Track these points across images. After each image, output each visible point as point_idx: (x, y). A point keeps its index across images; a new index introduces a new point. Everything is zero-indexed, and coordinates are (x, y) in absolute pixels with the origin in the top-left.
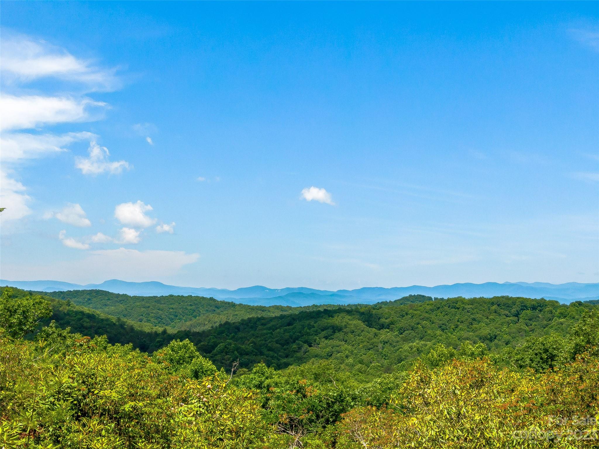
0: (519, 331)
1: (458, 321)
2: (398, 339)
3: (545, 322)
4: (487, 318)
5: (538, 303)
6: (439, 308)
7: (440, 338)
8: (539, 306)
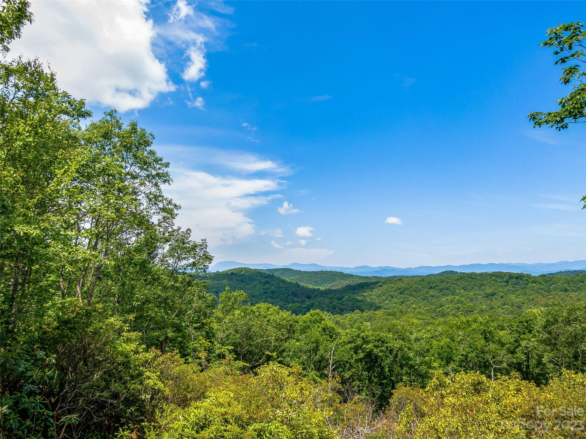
0: (509, 290)
1: (473, 285)
2: (440, 294)
3: (524, 286)
4: (490, 284)
5: (519, 275)
6: (462, 278)
7: (463, 294)
8: (519, 277)
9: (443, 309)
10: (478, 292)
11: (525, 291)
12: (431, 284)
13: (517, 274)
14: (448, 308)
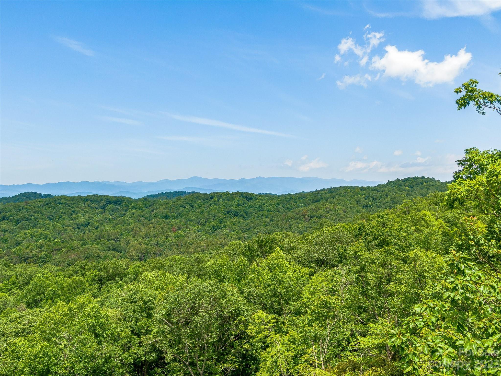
0: (105, 219)
1: (62, 213)
2: (16, 227)
3: (123, 213)
4: (83, 210)
5: (118, 199)
6: (47, 204)
7: (48, 226)
8: (118, 201)
9: (20, 249)
10: (66, 222)
11: (124, 219)
12: (4, 214)
13: (116, 197)
14: (28, 247)
